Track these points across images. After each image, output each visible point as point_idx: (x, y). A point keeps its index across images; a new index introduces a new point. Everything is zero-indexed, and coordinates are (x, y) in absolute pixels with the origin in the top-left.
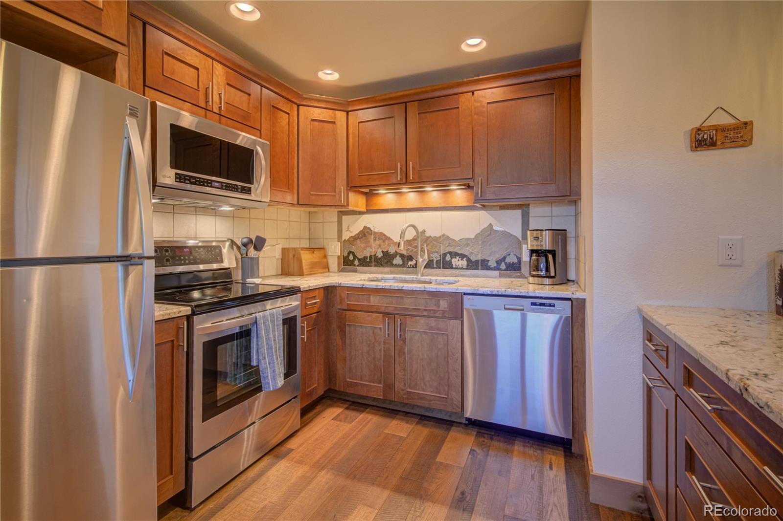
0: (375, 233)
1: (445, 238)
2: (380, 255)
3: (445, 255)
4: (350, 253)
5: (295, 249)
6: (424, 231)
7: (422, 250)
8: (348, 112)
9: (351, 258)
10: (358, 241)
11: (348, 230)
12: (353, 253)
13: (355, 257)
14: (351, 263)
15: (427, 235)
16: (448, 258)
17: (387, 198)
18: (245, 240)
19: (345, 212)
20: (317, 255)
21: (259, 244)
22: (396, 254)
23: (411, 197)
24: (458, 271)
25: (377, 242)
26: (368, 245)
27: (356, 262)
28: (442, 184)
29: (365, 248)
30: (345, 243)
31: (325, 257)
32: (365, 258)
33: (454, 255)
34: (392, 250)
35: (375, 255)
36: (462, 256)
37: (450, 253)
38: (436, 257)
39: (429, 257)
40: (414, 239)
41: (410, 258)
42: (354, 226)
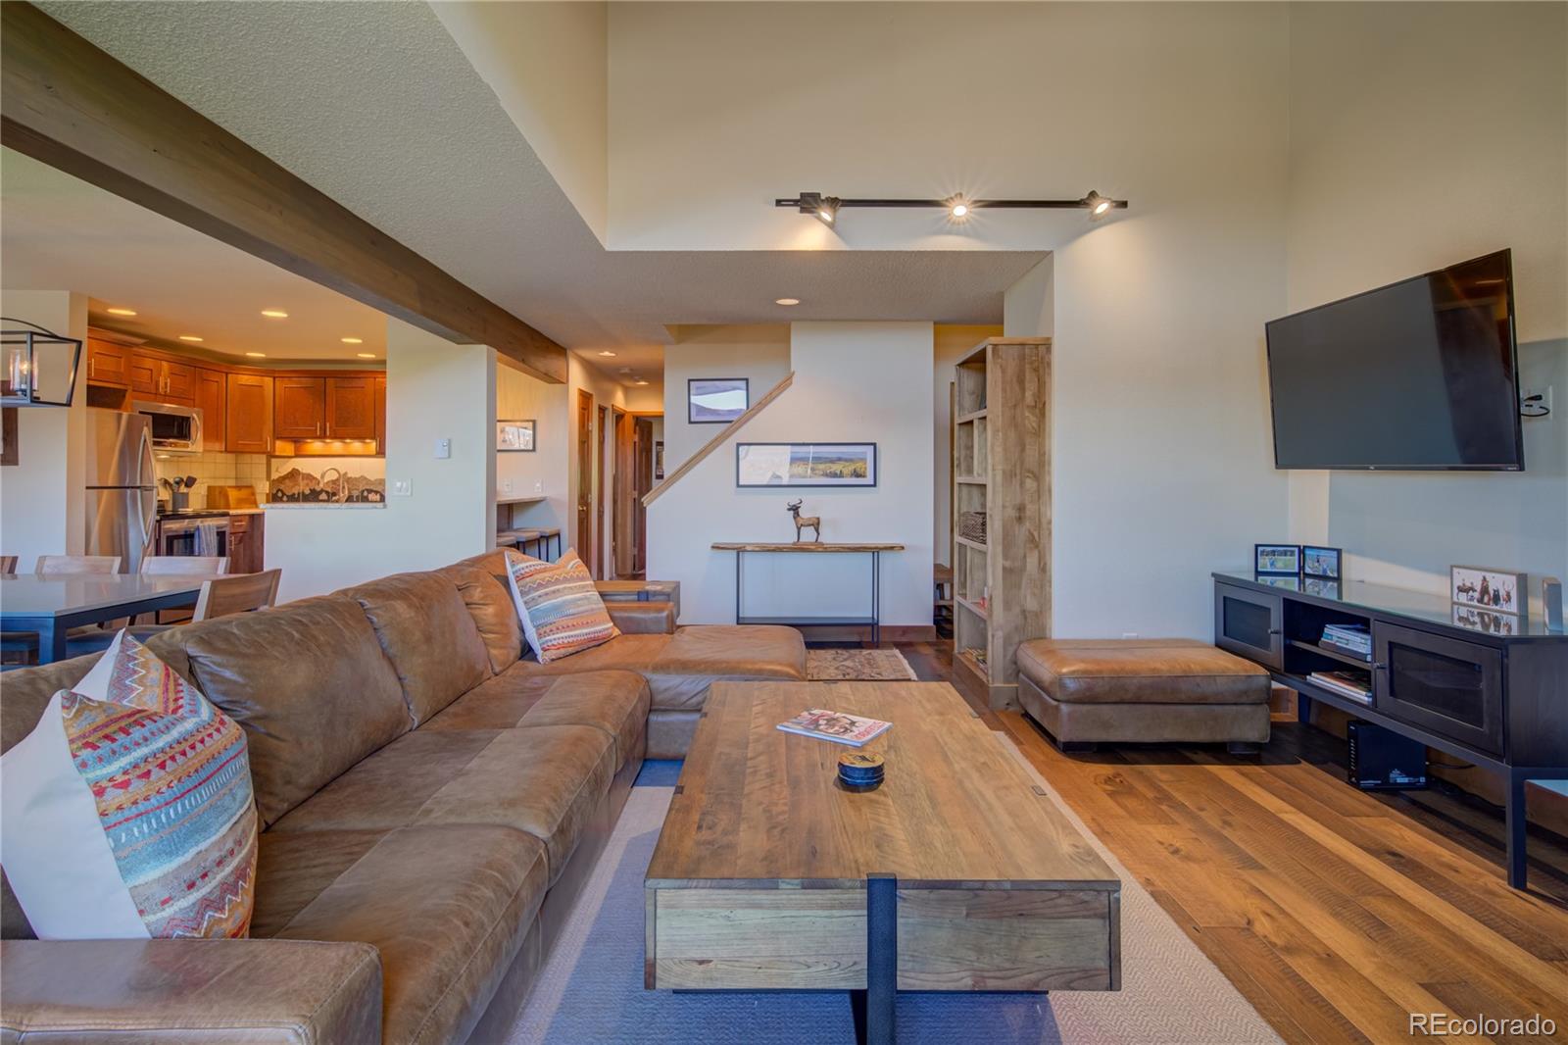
0: (304, 474)
1: (363, 478)
2: (307, 492)
3: (363, 491)
4: (279, 490)
5: (221, 487)
6: (346, 473)
7: (344, 487)
8: (274, 378)
9: (280, 494)
10: (287, 481)
11: (277, 471)
12: (282, 491)
13: (283, 494)
14: (280, 500)
15: (349, 475)
16: (365, 494)
17: (316, 446)
18: (177, 480)
19: (271, 456)
20: (244, 493)
21: (190, 482)
22: (322, 491)
23: (337, 446)
24: (374, 504)
25: (305, 482)
26: (297, 484)
27: (285, 498)
28: (361, 438)
29: (293, 487)
30: (273, 483)
31: (253, 494)
32: (294, 494)
33: (370, 491)
34: (318, 489)
35: (303, 493)
36: (376, 492)
37: (367, 490)
38: (355, 493)
39: (349, 492)
40: (337, 480)
41: (334, 494)
42: (282, 468)
